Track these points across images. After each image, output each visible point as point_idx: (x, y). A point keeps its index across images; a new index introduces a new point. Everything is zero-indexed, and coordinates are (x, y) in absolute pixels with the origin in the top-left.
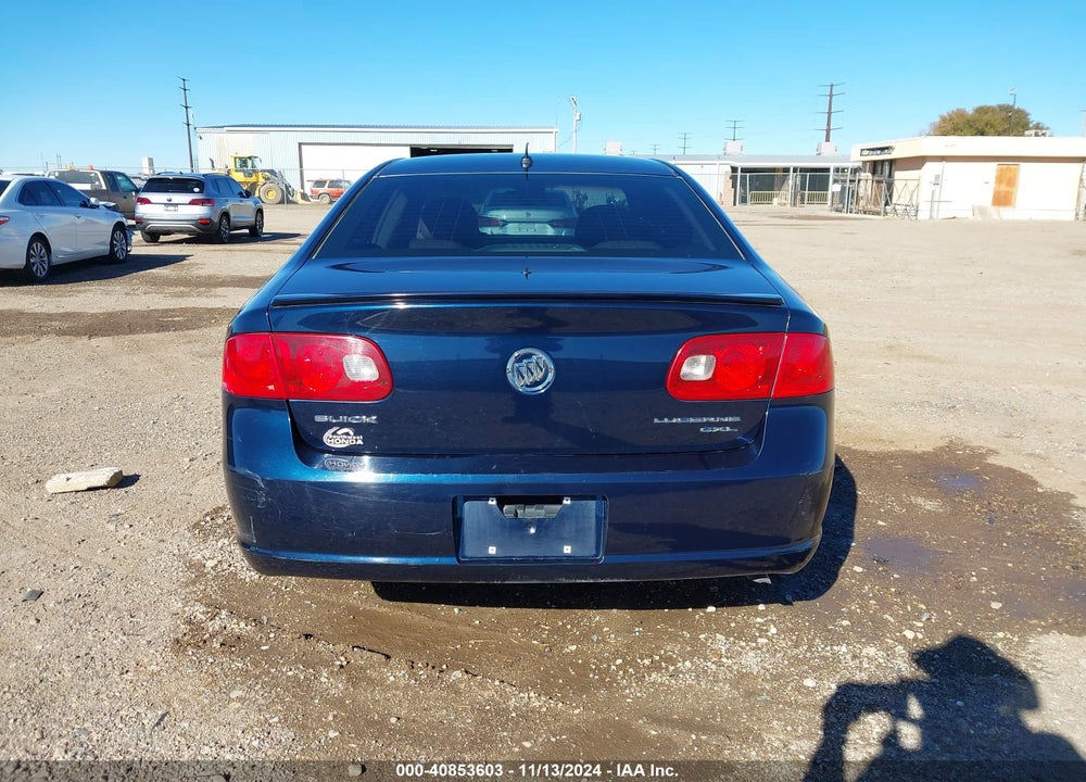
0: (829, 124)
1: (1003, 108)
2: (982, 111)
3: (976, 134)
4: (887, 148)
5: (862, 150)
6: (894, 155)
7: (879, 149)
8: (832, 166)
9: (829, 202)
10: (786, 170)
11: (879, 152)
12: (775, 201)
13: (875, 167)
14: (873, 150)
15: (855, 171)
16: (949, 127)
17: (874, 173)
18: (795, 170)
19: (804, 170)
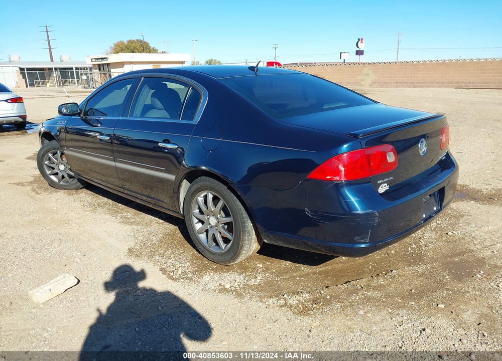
0: (49, 45)
1: (138, 41)
2: (130, 42)
3: (131, 52)
4: (104, 58)
5: (92, 59)
6: (109, 61)
7: (100, 59)
8: (74, 67)
9: (76, 84)
10: (51, 69)
11: (101, 60)
12: (48, 84)
13: (100, 67)
14: (97, 59)
15: (91, 69)
16: (119, 49)
17: (100, 70)
18: (56, 69)
19: (60, 69)
